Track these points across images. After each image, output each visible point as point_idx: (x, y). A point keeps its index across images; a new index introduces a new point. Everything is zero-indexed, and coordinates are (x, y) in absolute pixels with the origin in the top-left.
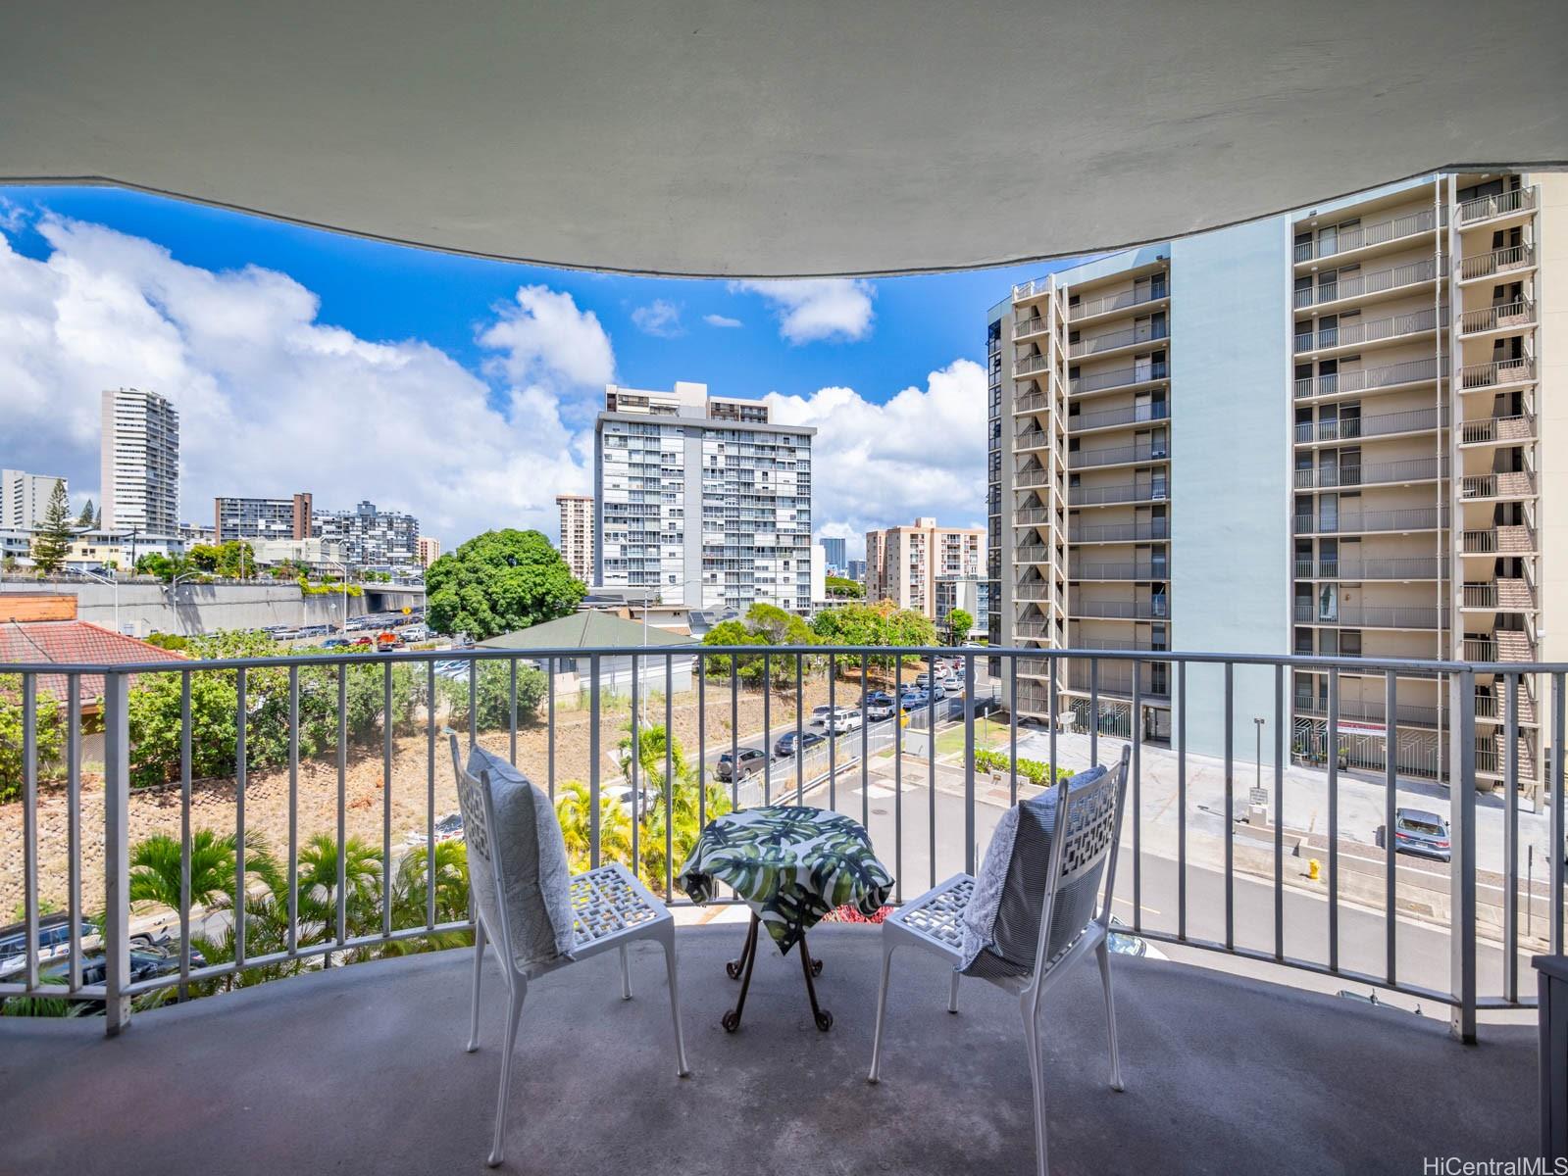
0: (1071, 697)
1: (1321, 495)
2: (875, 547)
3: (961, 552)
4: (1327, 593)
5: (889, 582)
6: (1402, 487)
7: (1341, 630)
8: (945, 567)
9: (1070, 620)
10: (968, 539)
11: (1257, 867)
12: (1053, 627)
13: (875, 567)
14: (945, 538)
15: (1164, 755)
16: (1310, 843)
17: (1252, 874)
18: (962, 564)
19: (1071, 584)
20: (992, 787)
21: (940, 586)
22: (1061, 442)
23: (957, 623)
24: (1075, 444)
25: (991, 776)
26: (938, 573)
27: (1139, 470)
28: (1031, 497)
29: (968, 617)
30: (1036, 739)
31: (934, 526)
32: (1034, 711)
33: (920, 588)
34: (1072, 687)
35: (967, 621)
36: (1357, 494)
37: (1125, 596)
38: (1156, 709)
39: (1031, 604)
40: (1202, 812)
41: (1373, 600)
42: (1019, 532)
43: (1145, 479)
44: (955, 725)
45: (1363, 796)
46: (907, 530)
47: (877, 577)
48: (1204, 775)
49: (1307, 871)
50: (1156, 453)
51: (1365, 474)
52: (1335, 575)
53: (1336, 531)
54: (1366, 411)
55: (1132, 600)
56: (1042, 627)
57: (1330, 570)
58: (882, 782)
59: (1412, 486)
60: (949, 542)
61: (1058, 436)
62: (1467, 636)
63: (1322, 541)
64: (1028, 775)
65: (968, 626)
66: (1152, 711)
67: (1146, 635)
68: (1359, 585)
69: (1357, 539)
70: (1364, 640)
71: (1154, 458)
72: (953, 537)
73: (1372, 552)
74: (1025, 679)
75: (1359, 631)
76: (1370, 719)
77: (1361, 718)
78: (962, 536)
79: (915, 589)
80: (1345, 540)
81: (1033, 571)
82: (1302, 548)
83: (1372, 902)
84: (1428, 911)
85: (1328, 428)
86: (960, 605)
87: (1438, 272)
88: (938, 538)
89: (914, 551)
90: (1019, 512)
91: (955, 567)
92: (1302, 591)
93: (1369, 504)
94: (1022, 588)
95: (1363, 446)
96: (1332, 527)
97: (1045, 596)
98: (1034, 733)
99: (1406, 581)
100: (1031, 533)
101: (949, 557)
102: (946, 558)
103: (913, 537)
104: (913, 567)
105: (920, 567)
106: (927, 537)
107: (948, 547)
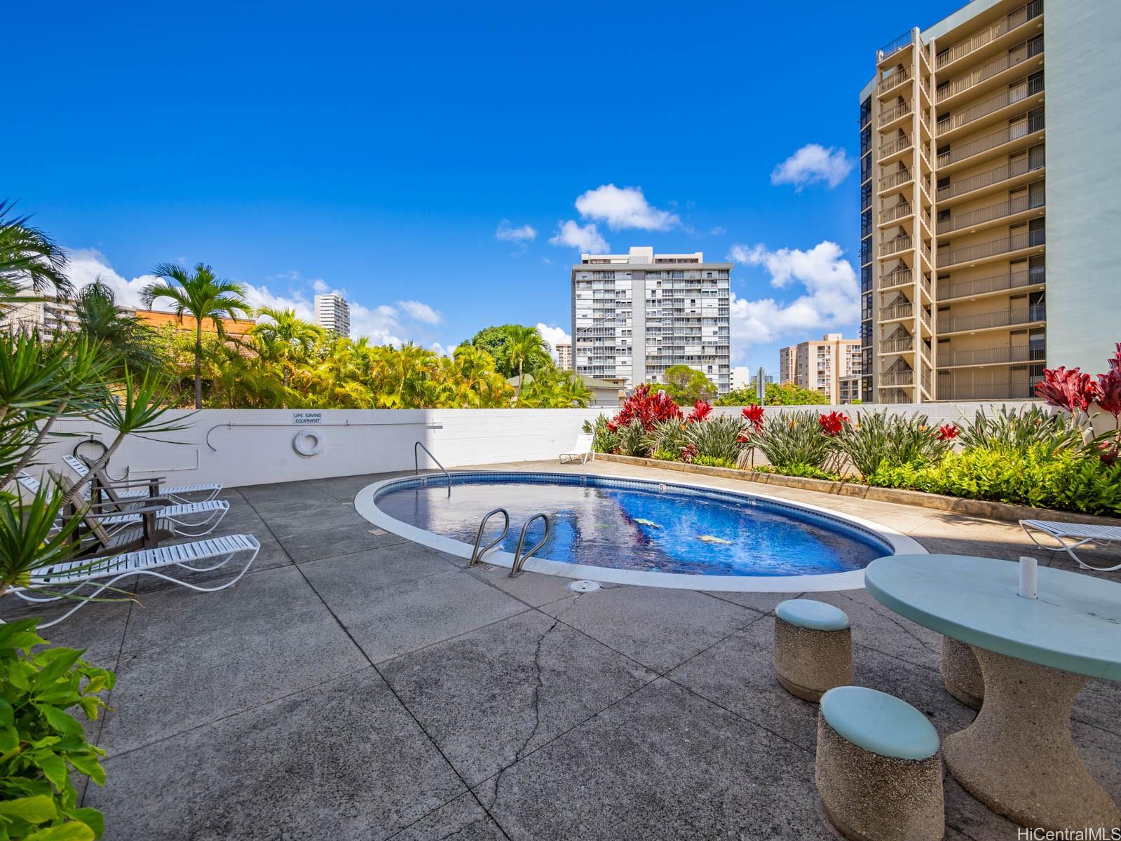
2: (788, 360)
8: (850, 372)
14: (850, 348)
26: (843, 374)
31: (838, 339)
46: (815, 344)
60: (853, 352)
72: (857, 347)
88: (843, 348)
89: (821, 360)
94: (887, 344)
101: (853, 363)
102: (850, 365)
103: (820, 348)
104: (820, 373)
105: (827, 373)
106: (833, 348)
107: (853, 356)
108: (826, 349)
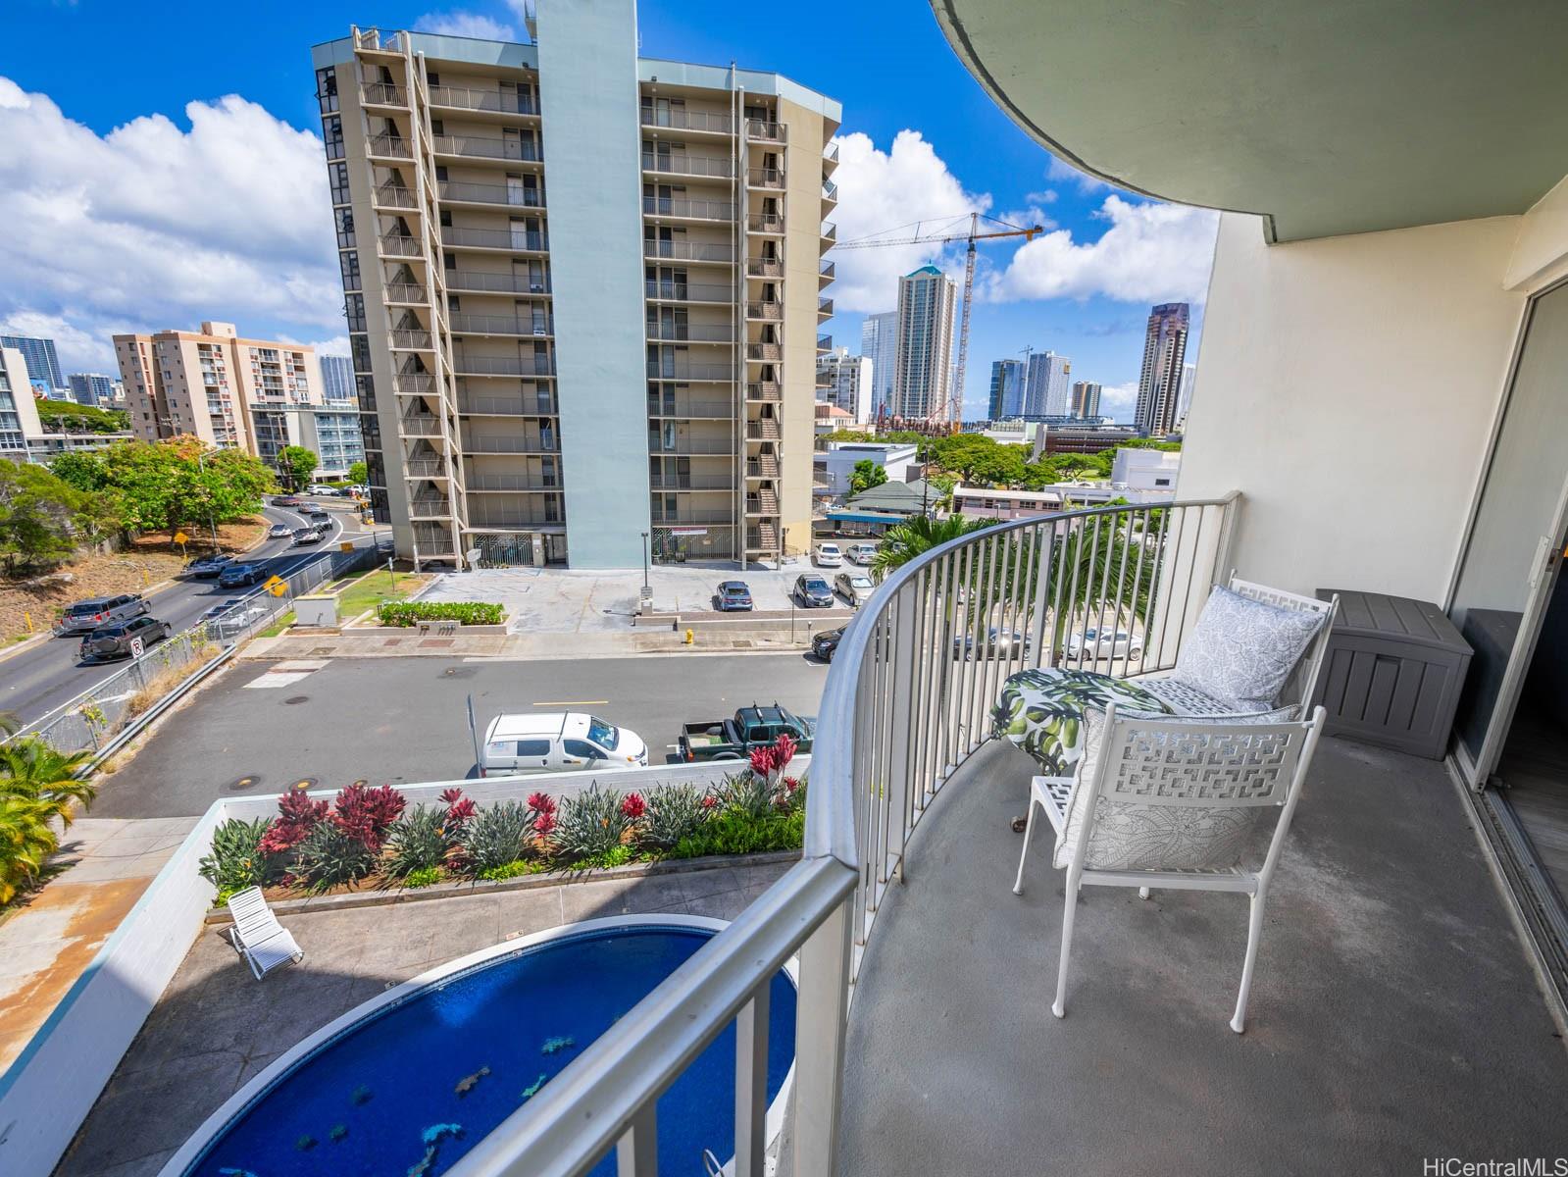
0: (475, 535)
1: (664, 346)
2: (135, 359)
3: (283, 373)
4: (669, 427)
5: (172, 410)
6: (712, 345)
7: (679, 458)
8: (262, 393)
9: (464, 456)
10: (290, 357)
11: (655, 646)
12: (449, 465)
13: (141, 388)
14: (256, 353)
15: (564, 575)
16: (683, 619)
17: (654, 652)
18: (287, 389)
19: (461, 418)
20: (421, 639)
21: (260, 417)
22: (436, 254)
23: (296, 464)
24: (450, 260)
25: (418, 628)
26: (252, 398)
27: (519, 301)
28: (405, 316)
29: (310, 456)
30: (445, 579)
31: (234, 335)
32: (438, 553)
33: (227, 419)
34: (472, 525)
35: (310, 460)
36: (685, 348)
37: (516, 431)
38: (552, 535)
39: (419, 440)
40: (609, 615)
41: (697, 434)
42: (398, 357)
43: (525, 311)
44: (348, 582)
45: (698, 578)
46: (191, 338)
47: (148, 402)
48: (600, 586)
49: (685, 639)
50: (533, 286)
51: (691, 331)
52: (673, 414)
53: (673, 377)
54: (691, 279)
55: (523, 435)
56: (436, 466)
57: (670, 410)
58: (280, 666)
59: (718, 345)
60: (262, 359)
61: (432, 247)
62: (748, 459)
63: (666, 385)
64: (459, 618)
65: (311, 466)
66: (549, 537)
67: (537, 468)
68: (687, 422)
69: (686, 385)
70: (692, 463)
71: (533, 291)
72: (267, 352)
73: (696, 396)
74: (423, 522)
75: (688, 458)
76: (698, 523)
77: (691, 523)
78: (281, 353)
79: (218, 421)
80: (680, 385)
81: (418, 402)
82: (653, 389)
83: (722, 648)
84: (748, 644)
85: (666, 288)
86: (294, 441)
87: (733, 173)
88: (244, 352)
89: (207, 368)
90: (395, 333)
91: (277, 393)
92: (654, 425)
93: (695, 359)
94: (408, 423)
95: (689, 309)
96: (670, 373)
97: (437, 430)
98: (442, 575)
99: (715, 419)
100: (410, 359)
101: (265, 378)
102: (261, 380)
103: (201, 347)
104: (209, 390)
105: (222, 391)
106: (226, 350)
107: (263, 366)
108: (214, 350)
